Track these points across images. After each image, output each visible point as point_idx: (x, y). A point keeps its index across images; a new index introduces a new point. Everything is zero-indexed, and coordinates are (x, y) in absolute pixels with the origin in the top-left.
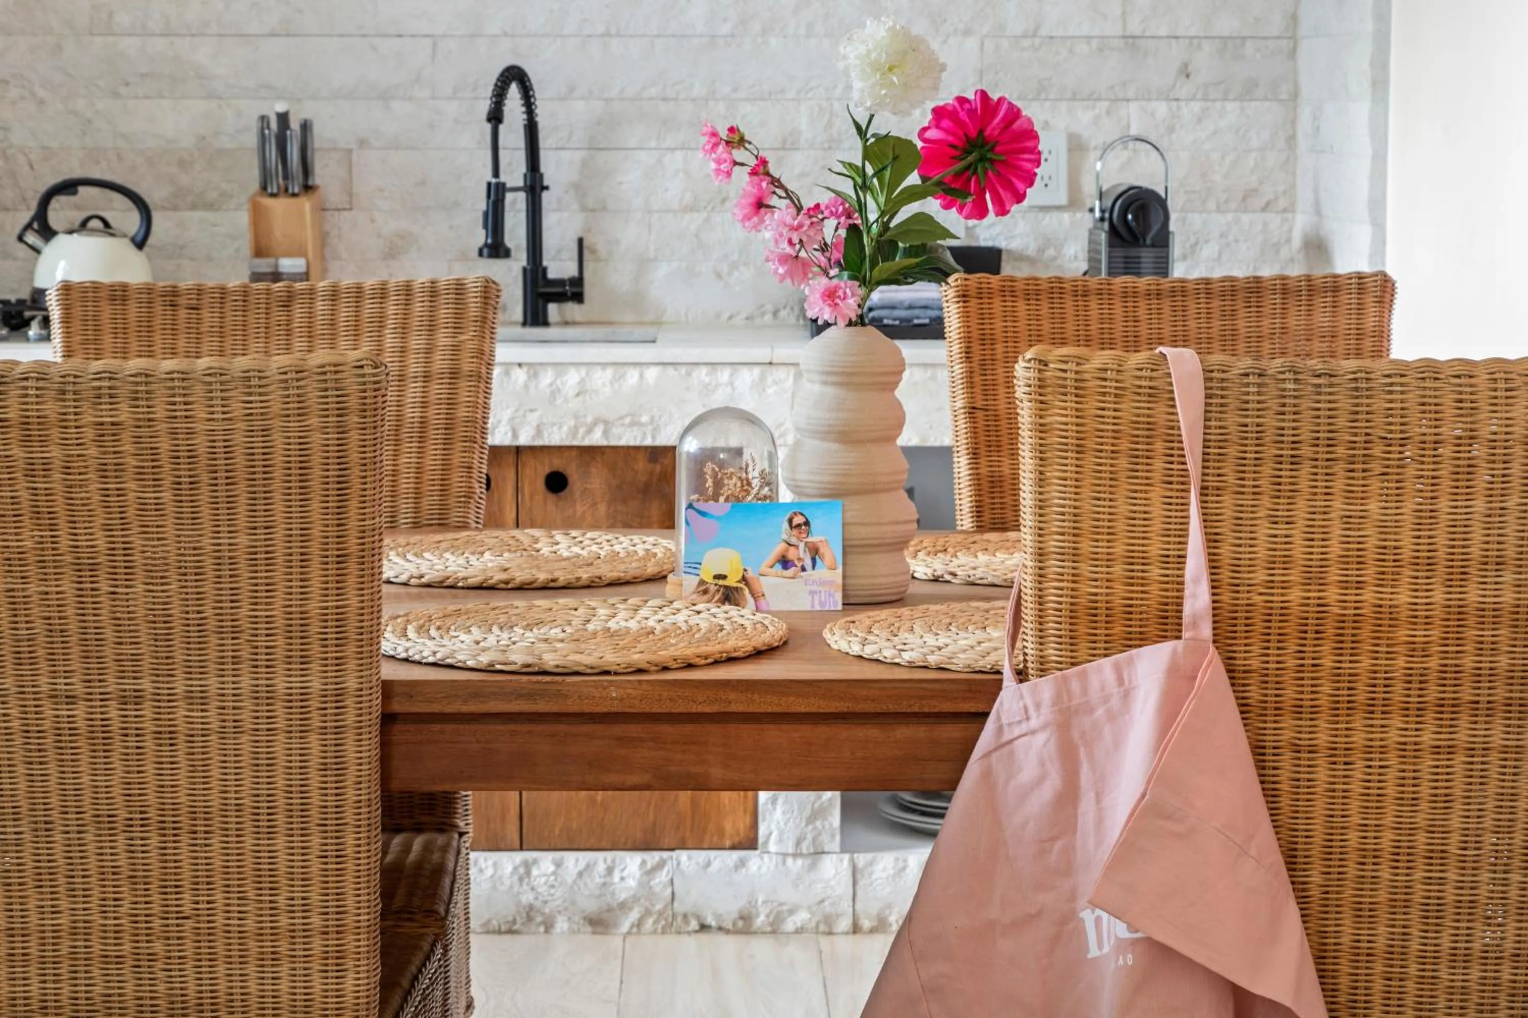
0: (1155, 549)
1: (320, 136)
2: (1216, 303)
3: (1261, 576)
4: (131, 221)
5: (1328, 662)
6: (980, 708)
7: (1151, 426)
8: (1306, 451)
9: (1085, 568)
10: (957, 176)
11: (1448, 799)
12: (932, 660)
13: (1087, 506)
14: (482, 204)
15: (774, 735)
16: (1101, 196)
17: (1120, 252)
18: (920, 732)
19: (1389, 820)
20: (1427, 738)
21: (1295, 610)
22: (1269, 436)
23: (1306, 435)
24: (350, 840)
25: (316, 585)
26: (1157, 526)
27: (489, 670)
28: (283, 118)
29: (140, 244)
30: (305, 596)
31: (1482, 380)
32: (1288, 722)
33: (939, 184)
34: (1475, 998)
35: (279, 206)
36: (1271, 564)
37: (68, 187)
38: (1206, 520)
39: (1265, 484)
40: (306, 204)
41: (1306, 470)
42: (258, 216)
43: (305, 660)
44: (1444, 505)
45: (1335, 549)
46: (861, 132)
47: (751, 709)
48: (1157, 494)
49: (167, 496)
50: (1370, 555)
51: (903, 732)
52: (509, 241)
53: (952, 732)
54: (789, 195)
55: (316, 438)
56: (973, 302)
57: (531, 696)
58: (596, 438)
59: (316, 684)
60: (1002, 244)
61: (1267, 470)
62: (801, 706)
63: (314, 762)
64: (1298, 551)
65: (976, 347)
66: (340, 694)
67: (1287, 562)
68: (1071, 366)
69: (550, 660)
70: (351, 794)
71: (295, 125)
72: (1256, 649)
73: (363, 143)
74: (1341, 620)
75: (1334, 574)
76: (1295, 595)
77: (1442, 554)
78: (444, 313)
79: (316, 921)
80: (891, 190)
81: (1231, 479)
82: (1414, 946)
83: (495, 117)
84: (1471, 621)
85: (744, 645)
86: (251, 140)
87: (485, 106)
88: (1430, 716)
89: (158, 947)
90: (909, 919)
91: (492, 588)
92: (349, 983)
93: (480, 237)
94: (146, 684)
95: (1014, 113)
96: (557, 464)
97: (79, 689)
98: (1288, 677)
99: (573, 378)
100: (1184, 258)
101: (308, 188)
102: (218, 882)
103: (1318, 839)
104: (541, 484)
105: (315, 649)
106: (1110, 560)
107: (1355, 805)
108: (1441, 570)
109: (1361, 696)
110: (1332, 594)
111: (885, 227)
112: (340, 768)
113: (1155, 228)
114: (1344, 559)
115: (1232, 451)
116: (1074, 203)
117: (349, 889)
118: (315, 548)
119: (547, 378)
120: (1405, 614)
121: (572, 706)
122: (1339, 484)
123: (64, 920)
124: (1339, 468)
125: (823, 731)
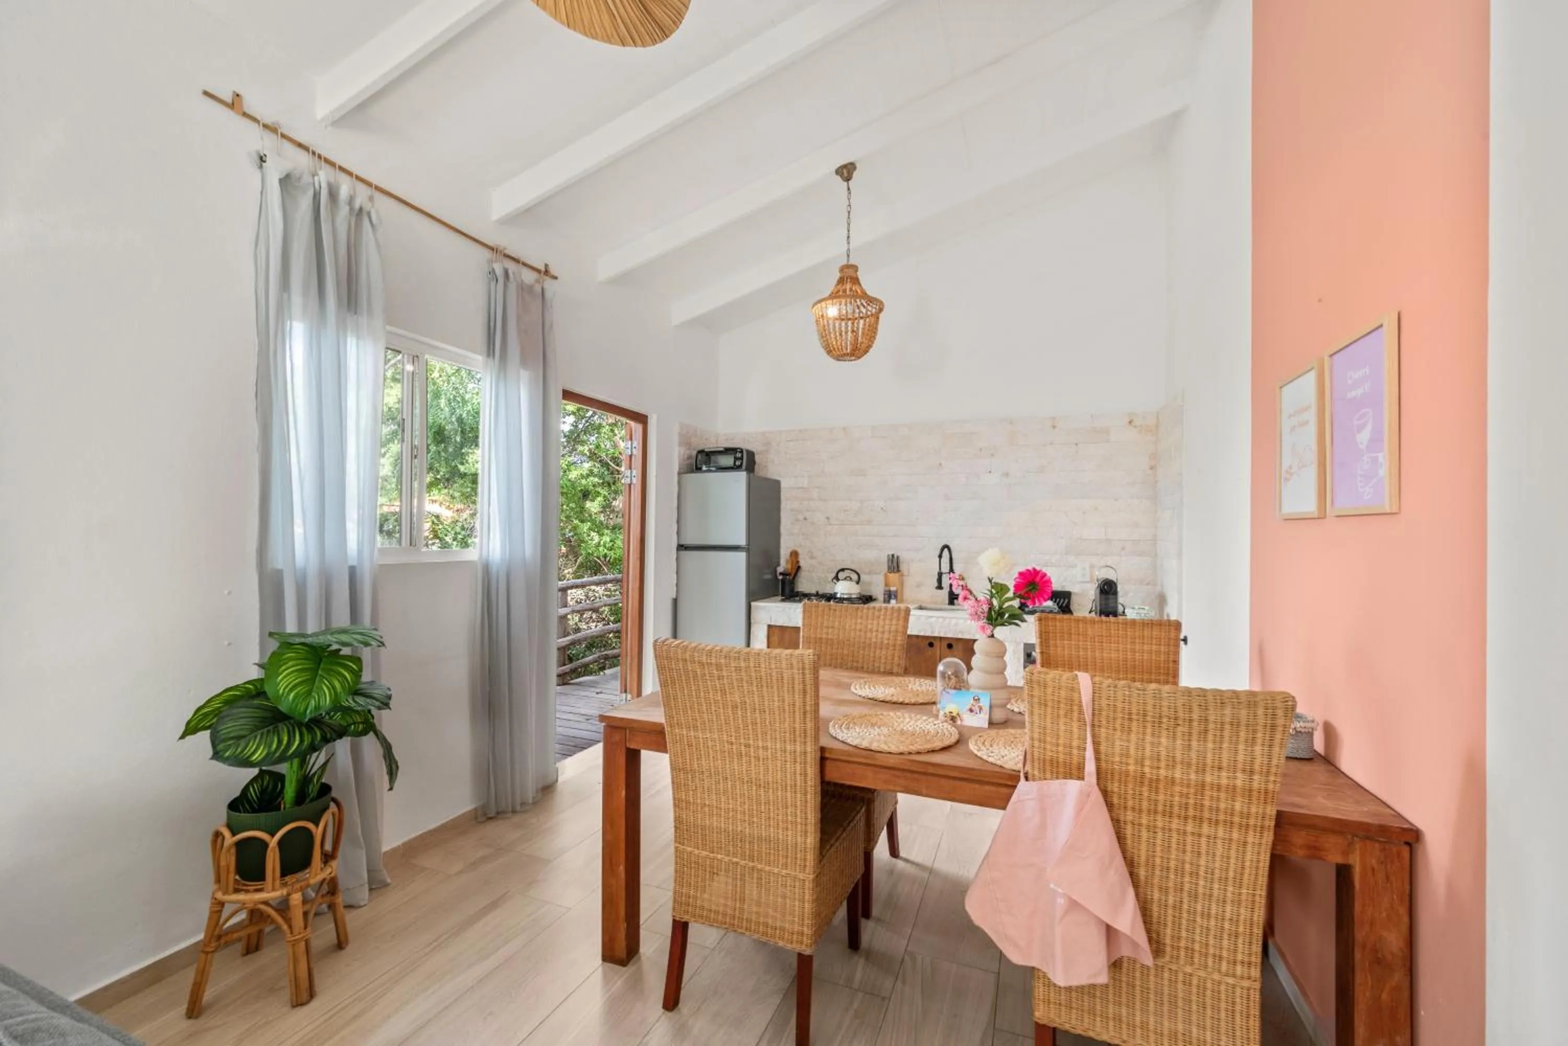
0: (1075, 743)
1: (901, 558)
2: (1121, 626)
3: (1117, 759)
4: (855, 577)
5: (1146, 794)
6: (1014, 784)
7: (1072, 700)
8: (1134, 717)
9: (1048, 747)
10: (1026, 593)
11: (1199, 853)
12: (999, 763)
13: (1049, 725)
14: (936, 577)
15: (943, 782)
16: (1098, 581)
17: (1103, 596)
18: (993, 788)
19: (1173, 857)
20: (1189, 828)
21: (1132, 773)
22: (1119, 710)
23: (1134, 711)
24: (809, 796)
25: (798, 720)
26: (1076, 736)
27: (855, 747)
28: (893, 556)
29: (858, 583)
30: (794, 722)
31: (1210, 698)
32: (1129, 813)
33: (1020, 595)
34: (1212, 932)
35: (891, 575)
36: (1121, 755)
37: (843, 570)
38: (1094, 736)
39: (1118, 726)
40: (897, 575)
41: (1134, 724)
42: (886, 577)
43: (795, 741)
44: (1194, 744)
45: (1148, 753)
46: (990, 581)
47: (936, 773)
48: (1075, 725)
49: (755, 689)
50: (1163, 758)
51: (987, 788)
52: (943, 585)
53: (1004, 790)
54: (974, 596)
55: (796, 676)
56: (1043, 622)
57: (866, 758)
58: (960, 636)
59: (798, 749)
60: (1071, 590)
61: (1119, 721)
62: (952, 774)
63: (798, 772)
64: (1132, 751)
65: (1044, 634)
66: (805, 753)
67: (1128, 756)
68: (1042, 676)
69: (874, 746)
70: (809, 783)
71: (895, 557)
72: (1116, 784)
73: (912, 561)
74: (1151, 780)
75: (1147, 762)
76: (1132, 768)
77: (1194, 761)
78: (895, 615)
79: (799, 820)
80: (1000, 598)
81: (1104, 723)
82: (1185, 906)
83: (940, 556)
84: (1207, 788)
85: (938, 745)
86: (886, 559)
87: (938, 553)
88: (1190, 821)
89: (755, 819)
90: (987, 855)
91: (887, 702)
92: (809, 841)
93: (936, 584)
94: (751, 742)
95: (1045, 575)
96: (950, 642)
97: (734, 740)
98: (1129, 797)
99: (954, 621)
100: (1122, 596)
101: (898, 571)
102: (771, 804)
103: (1143, 858)
104: (946, 646)
105: (798, 739)
106: (1058, 745)
107: (1158, 849)
108: (1194, 768)
109: (1160, 808)
110: (1147, 770)
111: (1001, 608)
112: (806, 775)
113: (1113, 590)
114: (1151, 758)
115: (1104, 713)
116: (1091, 582)
117: (809, 812)
118: (797, 709)
119: (947, 621)
120: (1178, 781)
121: (878, 763)
122: (1149, 731)
123: (731, 806)
124: (1149, 725)
125: (958, 783)
